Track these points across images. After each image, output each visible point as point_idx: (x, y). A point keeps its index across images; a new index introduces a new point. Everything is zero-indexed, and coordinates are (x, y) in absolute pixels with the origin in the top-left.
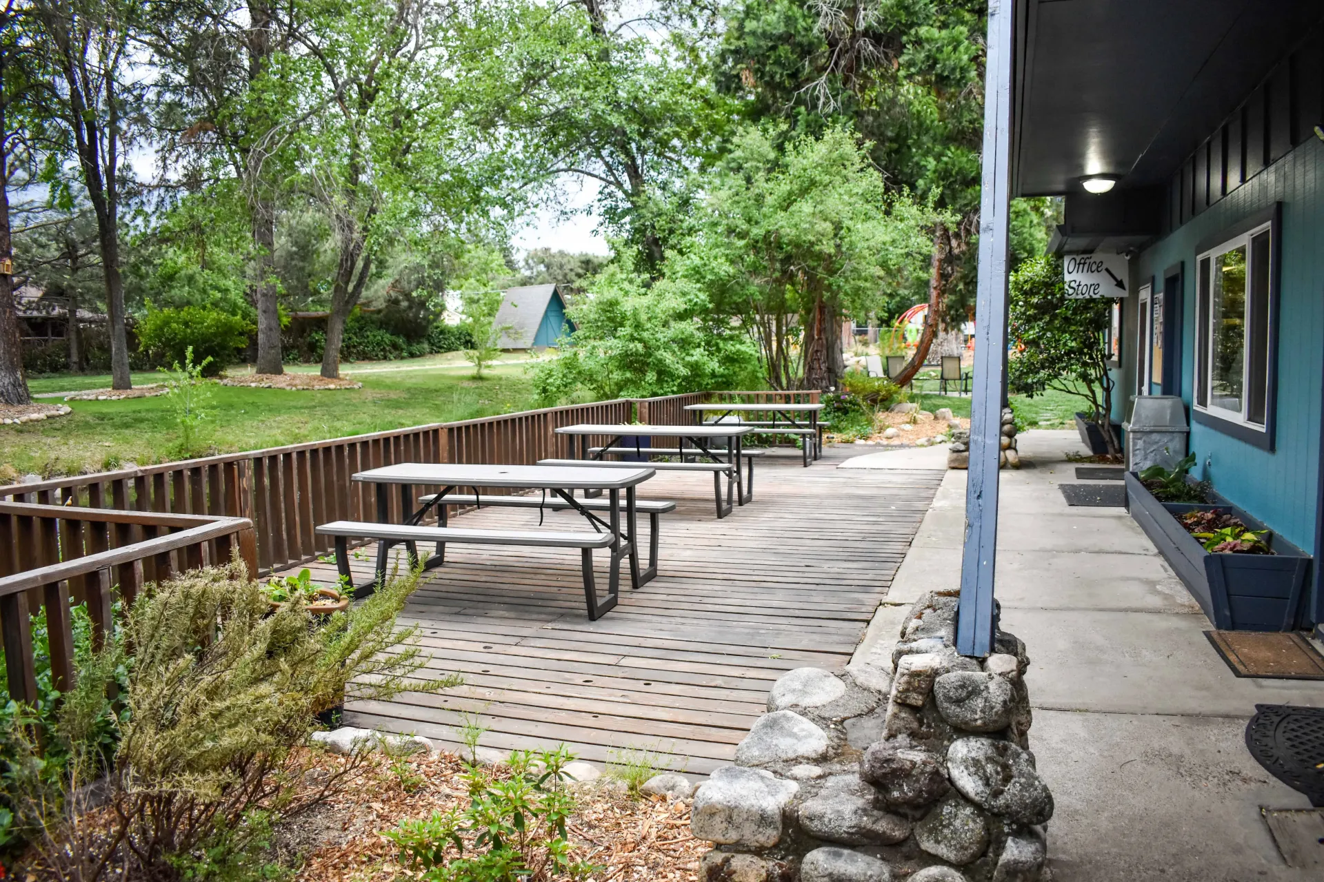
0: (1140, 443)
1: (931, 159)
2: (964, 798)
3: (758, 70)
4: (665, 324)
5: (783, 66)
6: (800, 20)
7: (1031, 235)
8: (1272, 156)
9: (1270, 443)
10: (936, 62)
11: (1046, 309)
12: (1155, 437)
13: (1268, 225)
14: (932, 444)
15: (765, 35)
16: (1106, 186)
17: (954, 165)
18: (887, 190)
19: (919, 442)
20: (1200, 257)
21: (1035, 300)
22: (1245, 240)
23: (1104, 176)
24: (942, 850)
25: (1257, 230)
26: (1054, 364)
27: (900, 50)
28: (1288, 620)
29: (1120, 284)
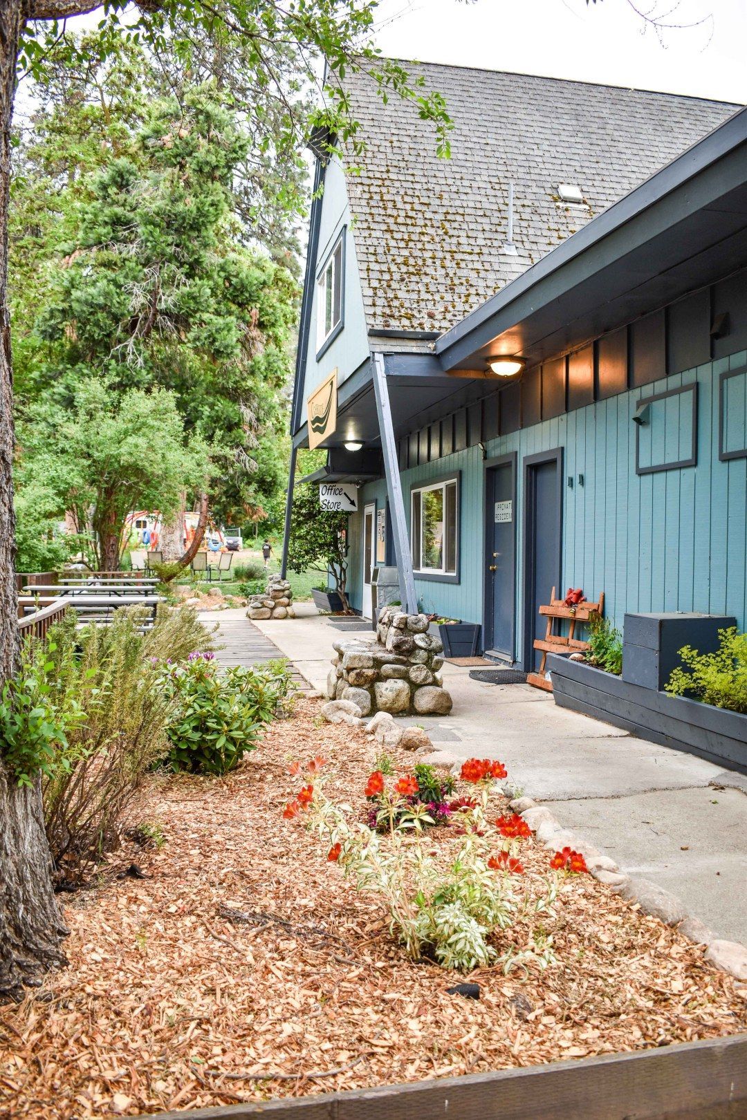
0: (382, 592)
1: (206, 408)
2: (421, 648)
3: (80, 328)
4: (37, 520)
5: (101, 328)
6: (116, 296)
7: (275, 466)
8: (457, 448)
9: (458, 581)
10: (215, 340)
11: (311, 516)
12: (390, 588)
13: (455, 480)
14: (222, 609)
15: (86, 303)
16: (357, 447)
17: (222, 413)
18: (185, 429)
19: (213, 608)
20: (413, 491)
21: (304, 511)
22: (442, 485)
23: (356, 442)
24: (418, 661)
25: (448, 482)
26: (312, 553)
27: (188, 327)
28: (473, 652)
29: (352, 503)
